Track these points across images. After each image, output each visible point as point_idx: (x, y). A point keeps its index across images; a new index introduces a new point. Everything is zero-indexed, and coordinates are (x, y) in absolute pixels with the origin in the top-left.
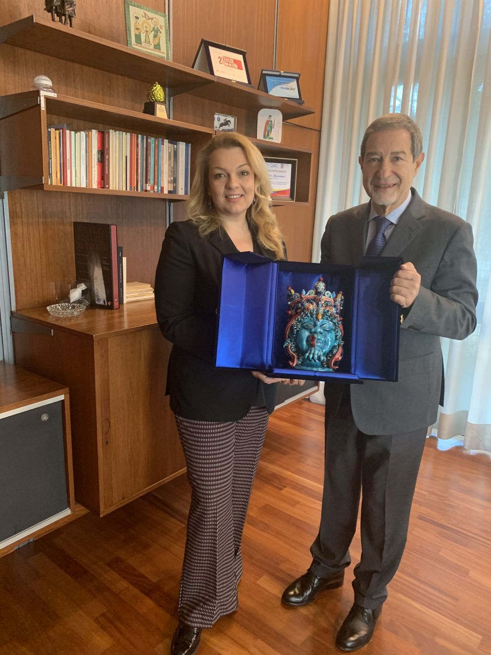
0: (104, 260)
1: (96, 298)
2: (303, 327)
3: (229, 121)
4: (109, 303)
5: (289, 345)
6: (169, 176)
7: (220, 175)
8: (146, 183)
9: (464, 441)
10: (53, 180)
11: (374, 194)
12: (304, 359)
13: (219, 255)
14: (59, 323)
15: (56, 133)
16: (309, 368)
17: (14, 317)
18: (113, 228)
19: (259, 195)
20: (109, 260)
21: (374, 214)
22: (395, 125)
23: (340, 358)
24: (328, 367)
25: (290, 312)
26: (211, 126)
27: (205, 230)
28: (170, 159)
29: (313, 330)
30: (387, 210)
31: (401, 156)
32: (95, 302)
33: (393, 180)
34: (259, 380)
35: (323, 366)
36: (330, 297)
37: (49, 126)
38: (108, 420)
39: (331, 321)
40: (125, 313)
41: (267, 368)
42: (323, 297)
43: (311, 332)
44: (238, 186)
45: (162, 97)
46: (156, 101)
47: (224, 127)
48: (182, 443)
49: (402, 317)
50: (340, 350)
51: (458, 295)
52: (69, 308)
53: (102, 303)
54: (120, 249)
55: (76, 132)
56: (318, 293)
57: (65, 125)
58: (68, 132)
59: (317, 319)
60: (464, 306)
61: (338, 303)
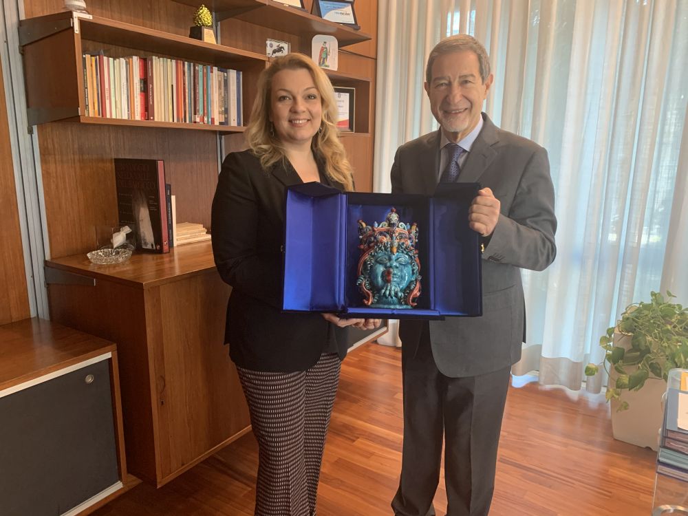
0: (151, 199)
1: (143, 242)
2: (377, 262)
3: (282, 47)
4: (158, 247)
5: (363, 282)
6: (220, 107)
7: (284, 98)
8: (195, 114)
9: (539, 377)
10: (90, 111)
11: (444, 120)
12: (379, 297)
13: (283, 188)
14: (101, 271)
15: (91, 60)
16: (386, 306)
17: (48, 266)
18: (160, 164)
19: (325, 121)
20: (157, 199)
21: (445, 141)
22: (461, 47)
23: (418, 294)
24: (406, 304)
25: (362, 247)
26: (264, 52)
27: (267, 162)
28: (220, 88)
29: (388, 264)
30: (459, 135)
31: (470, 79)
32: (141, 246)
33: (463, 105)
34: (330, 323)
35: (400, 304)
36: (404, 229)
37: (84, 51)
38: (163, 378)
39: (407, 254)
40: (176, 257)
41: (340, 309)
42: (397, 229)
43: (386, 267)
44: (305, 110)
45: (209, 21)
46: (203, 25)
47: (278, 54)
48: (246, 396)
49: (482, 246)
50: (418, 285)
51: (536, 223)
52: (112, 254)
53: (149, 247)
54: (168, 187)
55: (115, 59)
56: (391, 225)
57: (102, 51)
58: (105, 58)
59: (392, 252)
60: (544, 234)
61: (413, 235)
